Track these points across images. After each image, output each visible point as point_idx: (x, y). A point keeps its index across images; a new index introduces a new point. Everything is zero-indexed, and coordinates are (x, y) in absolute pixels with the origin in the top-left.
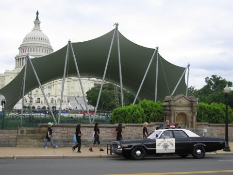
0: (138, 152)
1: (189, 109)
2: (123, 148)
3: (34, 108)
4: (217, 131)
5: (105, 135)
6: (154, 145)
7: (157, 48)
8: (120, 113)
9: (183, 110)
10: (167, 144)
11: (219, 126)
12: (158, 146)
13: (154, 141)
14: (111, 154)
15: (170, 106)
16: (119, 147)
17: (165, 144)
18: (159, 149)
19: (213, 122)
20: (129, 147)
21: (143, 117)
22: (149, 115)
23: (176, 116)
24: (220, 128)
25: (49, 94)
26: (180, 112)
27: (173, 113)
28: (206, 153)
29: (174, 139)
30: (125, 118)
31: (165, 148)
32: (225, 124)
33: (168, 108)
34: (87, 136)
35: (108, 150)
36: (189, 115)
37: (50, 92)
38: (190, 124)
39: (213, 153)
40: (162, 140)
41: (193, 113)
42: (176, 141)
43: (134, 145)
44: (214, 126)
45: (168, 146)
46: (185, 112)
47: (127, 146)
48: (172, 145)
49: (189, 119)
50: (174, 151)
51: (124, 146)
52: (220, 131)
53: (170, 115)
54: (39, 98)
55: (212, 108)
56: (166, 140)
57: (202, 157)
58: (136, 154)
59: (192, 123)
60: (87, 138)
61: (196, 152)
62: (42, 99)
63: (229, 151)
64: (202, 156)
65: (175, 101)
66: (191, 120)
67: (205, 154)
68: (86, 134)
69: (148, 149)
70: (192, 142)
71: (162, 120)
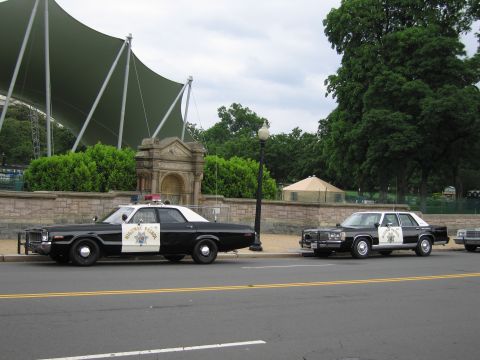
0: (85, 251)
1: (187, 167)
2: (54, 240)
4: (239, 212)
5: (12, 215)
6: (118, 237)
7: (130, 39)
8: (45, 170)
9: (176, 168)
10: (144, 233)
11: (243, 203)
12: (127, 238)
13: (119, 227)
14: (26, 253)
15: (150, 160)
16: (45, 238)
17: (139, 234)
19: (232, 195)
20: (67, 238)
21: (94, 179)
22: (106, 176)
23: (161, 180)
24: (245, 207)
26: (169, 172)
27: (155, 174)
28: (219, 254)
29: (158, 225)
30: (56, 179)
31: (140, 242)
32: (255, 200)
33: (146, 163)
35: (19, 244)
36: (188, 179)
38: (188, 196)
39: (230, 253)
41: (195, 174)
42: (162, 228)
43: (77, 234)
44: (234, 203)
45: (146, 237)
46: (181, 173)
47: (61, 236)
48: (155, 237)
49: (188, 188)
50: (157, 249)
51: (57, 237)
52: (243, 212)
53: (150, 178)
55: (232, 169)
56: (144, 226)
57: (211, 260)
58: (79, 253)
59: (193, 194)
61: (201, 252)
63: (261, 250)
64: (211, 258)
65: (161, 149)
66: (190, 189)
67: (216, 256)
69: (106, 243)
70: (194, 231)
71: (133, 187)
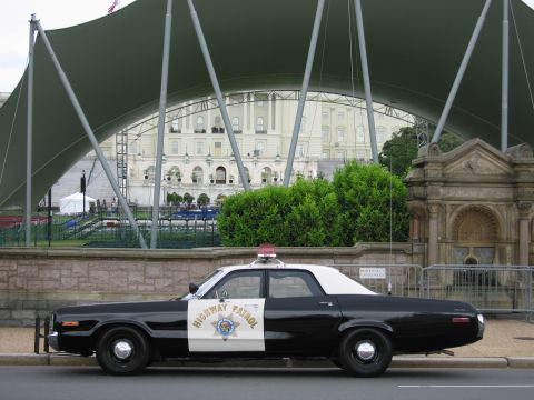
1: (503, 193)
3: (204, 199)
6: (183, 325)
9: (481, 196)
10: (230, 317)
12: (197, 324)
13: (183, 306)
17: (222, 318)
18: (201, 336)
20: (84, 325)
23: (450, 220)
25: (256, 153)
26: (467, 204)
27: (434, 209)
31: (223, 333)
33: (418, 191)
34: (77, 288)
35: (38, 337)
36: (507, 216)
37: (260, 147)
40: (214, 302)
41: (519, 207)
42: (267, 308)
45: (236, 325)
46: (491, 206)
47: (75, 324)
48: (252, 323)
49: (506, 232)
50: (261, 347)
51: (66, 323)
54: (221, 168)
56: (231, 303)
60: (77, 297)
61: (356, 353)
62: (232, 170)
64: (377, 365)
65: (444, 164)
66: (513, 234)
67: (388, 362)
68: (74, 282)
69: (155, 334)
70: (335, 314)
71: (403, 235)
